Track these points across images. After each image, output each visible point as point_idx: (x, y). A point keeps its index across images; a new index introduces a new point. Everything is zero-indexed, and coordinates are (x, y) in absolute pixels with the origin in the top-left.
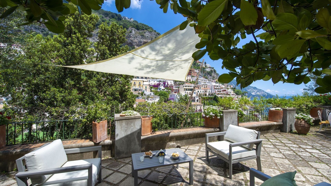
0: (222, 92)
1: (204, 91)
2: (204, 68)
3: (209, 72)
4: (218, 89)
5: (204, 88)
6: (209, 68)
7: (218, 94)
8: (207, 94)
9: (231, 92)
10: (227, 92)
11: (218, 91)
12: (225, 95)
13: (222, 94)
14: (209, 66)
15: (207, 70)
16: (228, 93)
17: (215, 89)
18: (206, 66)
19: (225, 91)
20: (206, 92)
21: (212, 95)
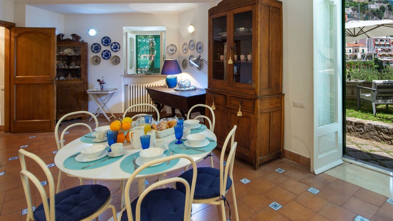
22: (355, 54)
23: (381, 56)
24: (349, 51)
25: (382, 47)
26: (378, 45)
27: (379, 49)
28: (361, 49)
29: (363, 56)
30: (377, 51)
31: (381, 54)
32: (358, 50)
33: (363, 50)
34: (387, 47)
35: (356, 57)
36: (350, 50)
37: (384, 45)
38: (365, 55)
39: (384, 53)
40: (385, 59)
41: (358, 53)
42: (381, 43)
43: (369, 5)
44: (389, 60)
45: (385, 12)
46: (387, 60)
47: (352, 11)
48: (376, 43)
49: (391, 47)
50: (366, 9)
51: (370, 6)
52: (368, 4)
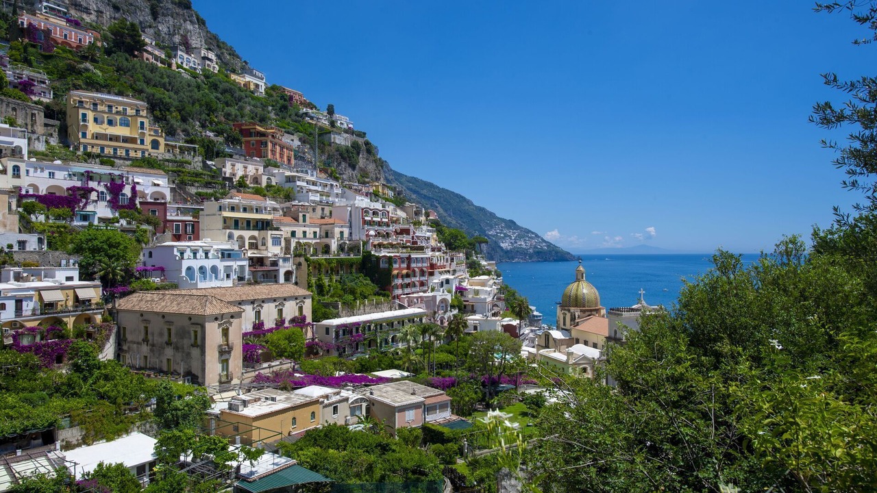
0: (393, 240)
1: (317, 230)
2: (324, 133)
3: (347, 151)
4: (380, 225)
5: (322, 218)
6: (347, 131)
7: (380, 245)
8: (334, 246)
9: (429, 238)
10: (413, 237)
11: (378, 234)
12: (404, 250)
13: (392, 246)
14: (345, 126)
15: (337, 142)
16: (416, 243)
17: (365, 222)
18: (333, 124)
19: (407, 232)
20: (327, 236)
21: (354, 248)
22: (326, 240)
23: (375, 246)
24: (312, 236)
25: (377, 228)
26: (371, 223)
27: (372, 233)
28: (337, 230)
29: (341, 248)
30: (367, 235)
31: (376, 243)
32: (333, 233)
33: (342, 233)
34: (385, 228)
35: (327, 249)
36: (315, 233)
37: (379, 224)
38: (345, 243)
39: (380, 240)
40: (383, 254)
41: (333, 241)
42: (374, 219)
43: (332, 136)
44: (392, 255)
45: (361, 156)
46: (388, 255)
47: (300, 143)
48: (366, 218)
49: (391, 228)
50: (326, 143)
51: (334, 138)
52: (330, 133)
